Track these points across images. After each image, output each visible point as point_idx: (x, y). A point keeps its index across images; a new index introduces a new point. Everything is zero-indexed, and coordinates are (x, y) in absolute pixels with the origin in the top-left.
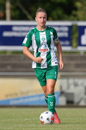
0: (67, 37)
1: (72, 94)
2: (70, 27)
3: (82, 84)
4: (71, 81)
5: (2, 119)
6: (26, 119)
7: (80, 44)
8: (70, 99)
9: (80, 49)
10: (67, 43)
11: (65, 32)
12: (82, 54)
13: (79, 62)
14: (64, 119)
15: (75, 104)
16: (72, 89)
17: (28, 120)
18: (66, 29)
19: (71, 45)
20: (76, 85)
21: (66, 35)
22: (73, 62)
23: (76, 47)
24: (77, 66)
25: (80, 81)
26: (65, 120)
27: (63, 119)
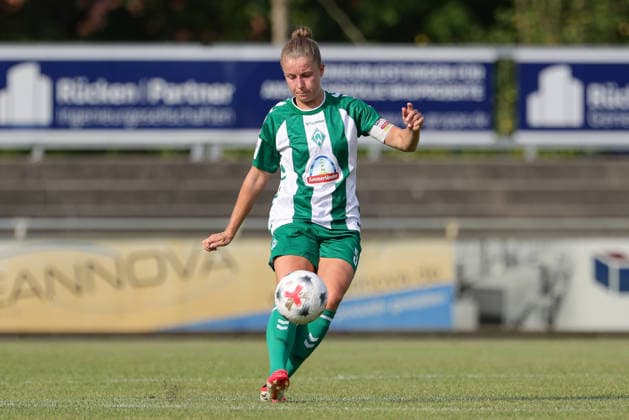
0: (479, 100)
1: (498, 294)
2: (490, 68)
3: (532, 260)
4: (495, 248)
5: (260, 377)
6: (341, 377)
7: (523, 124)
8: (492, 309)
9: (525, 139)
10: (480, 119)
11: (474, 82)
12: (531, 156)
13: (520, 184)
14: (470, 376)
15: (508, 325)
16: (499, 277)
17: (346, 381)
18: (477, 73)
19: (492, 126)
20: (510, 261)
21: (476, 92)
22: (499, 186)
23: (511, 133)
24: (516, 197)
25: (524, 249)
26: (473, 379)
27: (466, 378)
